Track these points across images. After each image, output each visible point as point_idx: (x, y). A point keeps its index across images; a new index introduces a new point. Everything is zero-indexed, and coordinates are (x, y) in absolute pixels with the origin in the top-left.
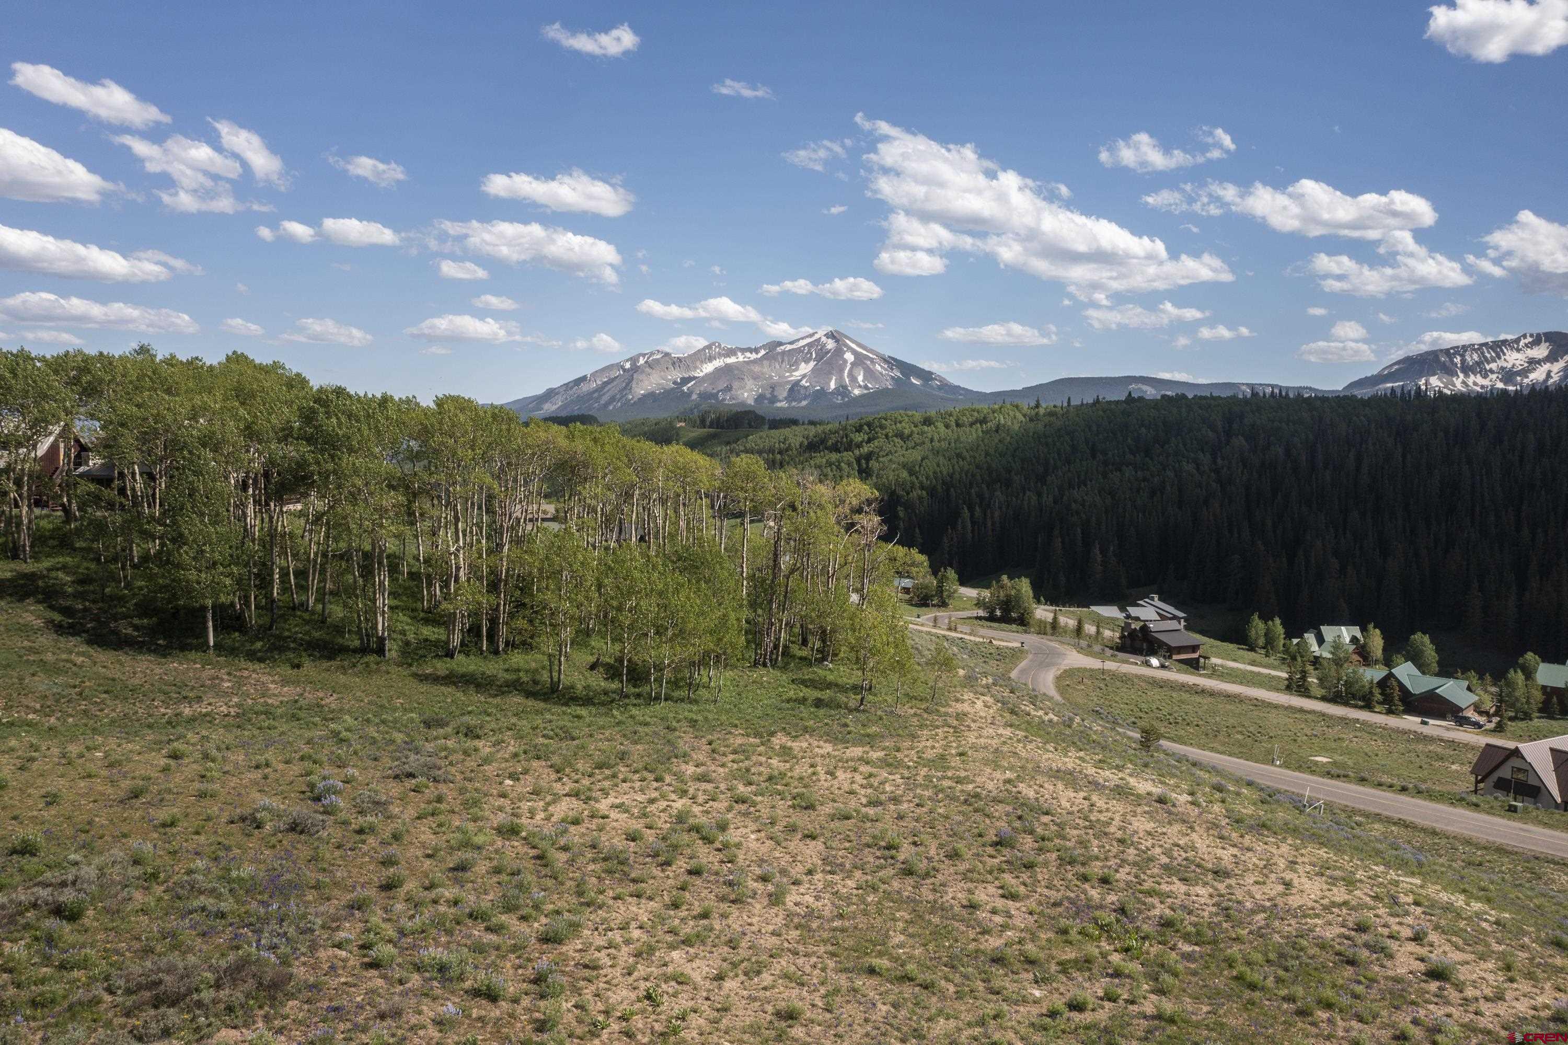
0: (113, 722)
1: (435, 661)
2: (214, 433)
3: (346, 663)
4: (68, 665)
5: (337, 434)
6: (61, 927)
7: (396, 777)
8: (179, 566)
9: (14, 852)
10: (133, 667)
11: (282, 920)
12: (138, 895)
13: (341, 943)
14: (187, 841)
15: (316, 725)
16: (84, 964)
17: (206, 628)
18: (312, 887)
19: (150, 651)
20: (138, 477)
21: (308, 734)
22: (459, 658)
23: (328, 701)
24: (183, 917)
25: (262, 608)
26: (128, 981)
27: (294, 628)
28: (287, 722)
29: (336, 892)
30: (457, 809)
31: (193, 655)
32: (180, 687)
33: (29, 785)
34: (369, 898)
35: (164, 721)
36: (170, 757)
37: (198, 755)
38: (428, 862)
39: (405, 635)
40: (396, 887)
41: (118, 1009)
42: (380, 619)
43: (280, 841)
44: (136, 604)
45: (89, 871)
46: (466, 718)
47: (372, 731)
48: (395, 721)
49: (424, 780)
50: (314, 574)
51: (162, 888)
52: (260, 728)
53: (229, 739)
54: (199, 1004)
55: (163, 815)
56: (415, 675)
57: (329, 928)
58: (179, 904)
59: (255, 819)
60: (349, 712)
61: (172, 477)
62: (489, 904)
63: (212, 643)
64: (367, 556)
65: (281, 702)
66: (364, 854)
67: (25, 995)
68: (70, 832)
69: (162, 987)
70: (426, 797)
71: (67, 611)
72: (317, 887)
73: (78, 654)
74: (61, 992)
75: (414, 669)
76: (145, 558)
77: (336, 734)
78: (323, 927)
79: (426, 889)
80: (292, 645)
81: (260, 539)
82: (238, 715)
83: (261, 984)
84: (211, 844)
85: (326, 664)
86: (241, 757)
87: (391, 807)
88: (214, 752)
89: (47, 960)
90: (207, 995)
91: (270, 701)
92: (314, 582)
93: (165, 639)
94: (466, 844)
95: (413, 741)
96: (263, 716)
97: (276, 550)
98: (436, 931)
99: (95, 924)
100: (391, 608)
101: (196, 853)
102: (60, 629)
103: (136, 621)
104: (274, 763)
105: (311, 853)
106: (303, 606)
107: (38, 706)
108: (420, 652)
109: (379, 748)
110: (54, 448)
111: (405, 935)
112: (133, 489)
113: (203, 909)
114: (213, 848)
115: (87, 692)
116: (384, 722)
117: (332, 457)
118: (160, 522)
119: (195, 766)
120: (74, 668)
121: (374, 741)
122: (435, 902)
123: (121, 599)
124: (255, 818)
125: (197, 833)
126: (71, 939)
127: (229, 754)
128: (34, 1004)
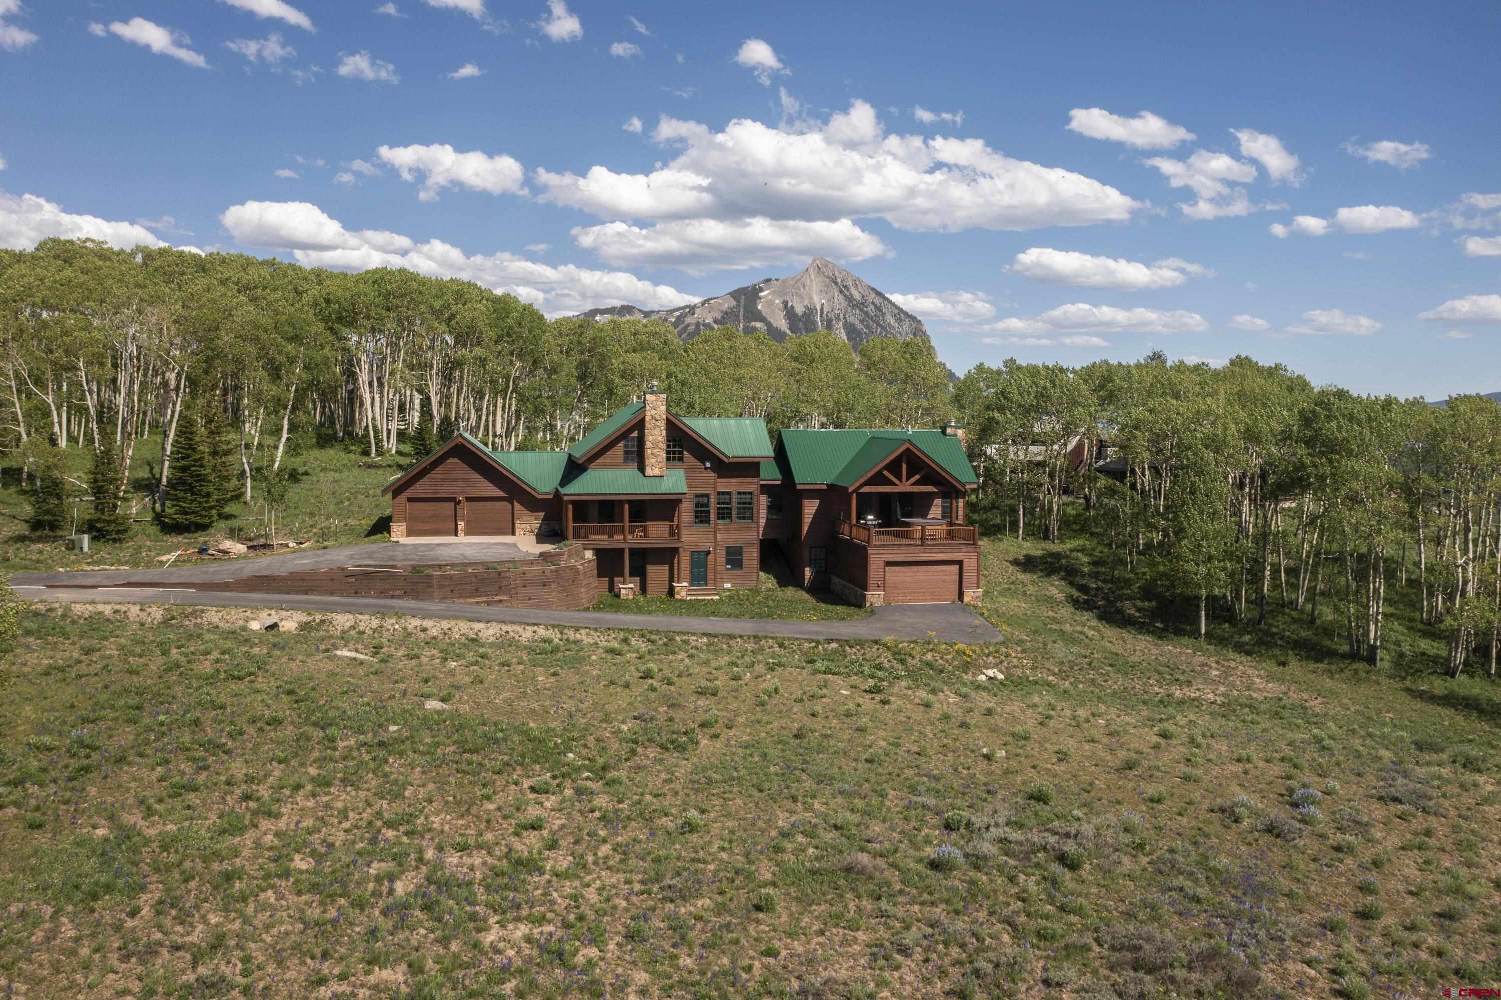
0: (1114, 693)
1: (1433, 678)
2: (1217, 436)
3: (1334, 667)
4: (1082, 637)
5: (1336, 438)
6: (1064, 875)
7: (1381, 798)
8: (1179, 557)
9: (1031, 797)
10: (1134, 646)
11: (1254, 922)
12: (1126, 860)
13: (1311, 961)
14: (1170, 819)
15: (1298, 727)
16: (1079, 911)
17: (1199, 617)
18: (1286, 895)
19: (1149, 632)
20: (1147, 472)
21: (1289, 735)
22: (1461, 678)
23: (1312, 703)
24: (1163, 892)
25: (1252, 602)
26: (1113, 938)
27: (1280, 624)
28: (1270, 719)
29: (1309, 906)
30: (1448, 849)
31: (1185, 640)
32: (1173, 670)
33: (1046, 740)
34: (1343, 922)
35: (1157, 699)
36: (1160, 735)
37: (1184, 738)
38: (1410, 900)
39: (1400, 646)
40: (1373, 918)
41: (1104, 961)
42: (1372, 627)
43: (1256, 840)
44: (1139, 588)
45: (1088, 829)
46: (1466, 748)
47: (1356, 743)
48: (1383, 737)
49: (1412, 809)
50: (1305, 572)
51: (1147, 859)
52: (1244, 721)
53: (1214, 727)
54: (1173, 980)
55: (1151, 790)
56: (1407, 690)
57: (1299, 941)
58: (1159, 878)
59: (1233, 813)
60: (1334, 719)
61: (1176, 476)
62: (1479, 966)
63: (1203, 631)
64: (1361, 558)
65: (1266, 698)
66: (1341, 874)
67: (1033, 924)
68: (1075, 789)
69: (1141, 953)
70: (1413, 827)
71: (1083, 589)
72: (1289, 895)
73: (1090, 628)
74: (1060, 931)
75: (1408, 683)
76: (1149, 546)
77: (1318, 740)
78: (1293, 939)
79: (1406, 928)
80: (1279, 642)
81: (1254, 536)
82: (1223, 704)
83: (1229, 979)
84: (1192, 828)
85: (1312, 666)
86: (1225, 748)
87: (1373, 830)
88: (1200, 739)
89: (1051, 900)
90: (1180, 973)
91: (1255, 695)
92: (1305, 582)
93: (1162, 622)
94: (1457, 891)
95: (1401, 762)
96: (1247, 710)
97: (1269, 547)
98: (1414, 978)
99: (1090, 878)
100: (1385, 615)
101: (1179, 834)
102: (1076, 603)
103: (1139, 603)
104: (1254, 758)
105: (1286, 859)
106: (1292, 604)
107: (1056, 670)
108: (1416, 666)
109: (1363, 764)
110: (1080, 446)
111: (1380, 973)
112: (1143, 484)
113: (1181, 889)
114: (1194, 832)
115: (1095, 663)
116: (1370, 735)
117: (1330, 461)
118: (1162, 516)
119: (1182, 749)
120: (1086, 641)
121: (1359, 756)
122: (1416, 946)
123: (1128, 582)
124: (1234, 811)
125: (1180, 814)
126: (1071, 886)
127: (1212, 742)
128: (1040, 935)
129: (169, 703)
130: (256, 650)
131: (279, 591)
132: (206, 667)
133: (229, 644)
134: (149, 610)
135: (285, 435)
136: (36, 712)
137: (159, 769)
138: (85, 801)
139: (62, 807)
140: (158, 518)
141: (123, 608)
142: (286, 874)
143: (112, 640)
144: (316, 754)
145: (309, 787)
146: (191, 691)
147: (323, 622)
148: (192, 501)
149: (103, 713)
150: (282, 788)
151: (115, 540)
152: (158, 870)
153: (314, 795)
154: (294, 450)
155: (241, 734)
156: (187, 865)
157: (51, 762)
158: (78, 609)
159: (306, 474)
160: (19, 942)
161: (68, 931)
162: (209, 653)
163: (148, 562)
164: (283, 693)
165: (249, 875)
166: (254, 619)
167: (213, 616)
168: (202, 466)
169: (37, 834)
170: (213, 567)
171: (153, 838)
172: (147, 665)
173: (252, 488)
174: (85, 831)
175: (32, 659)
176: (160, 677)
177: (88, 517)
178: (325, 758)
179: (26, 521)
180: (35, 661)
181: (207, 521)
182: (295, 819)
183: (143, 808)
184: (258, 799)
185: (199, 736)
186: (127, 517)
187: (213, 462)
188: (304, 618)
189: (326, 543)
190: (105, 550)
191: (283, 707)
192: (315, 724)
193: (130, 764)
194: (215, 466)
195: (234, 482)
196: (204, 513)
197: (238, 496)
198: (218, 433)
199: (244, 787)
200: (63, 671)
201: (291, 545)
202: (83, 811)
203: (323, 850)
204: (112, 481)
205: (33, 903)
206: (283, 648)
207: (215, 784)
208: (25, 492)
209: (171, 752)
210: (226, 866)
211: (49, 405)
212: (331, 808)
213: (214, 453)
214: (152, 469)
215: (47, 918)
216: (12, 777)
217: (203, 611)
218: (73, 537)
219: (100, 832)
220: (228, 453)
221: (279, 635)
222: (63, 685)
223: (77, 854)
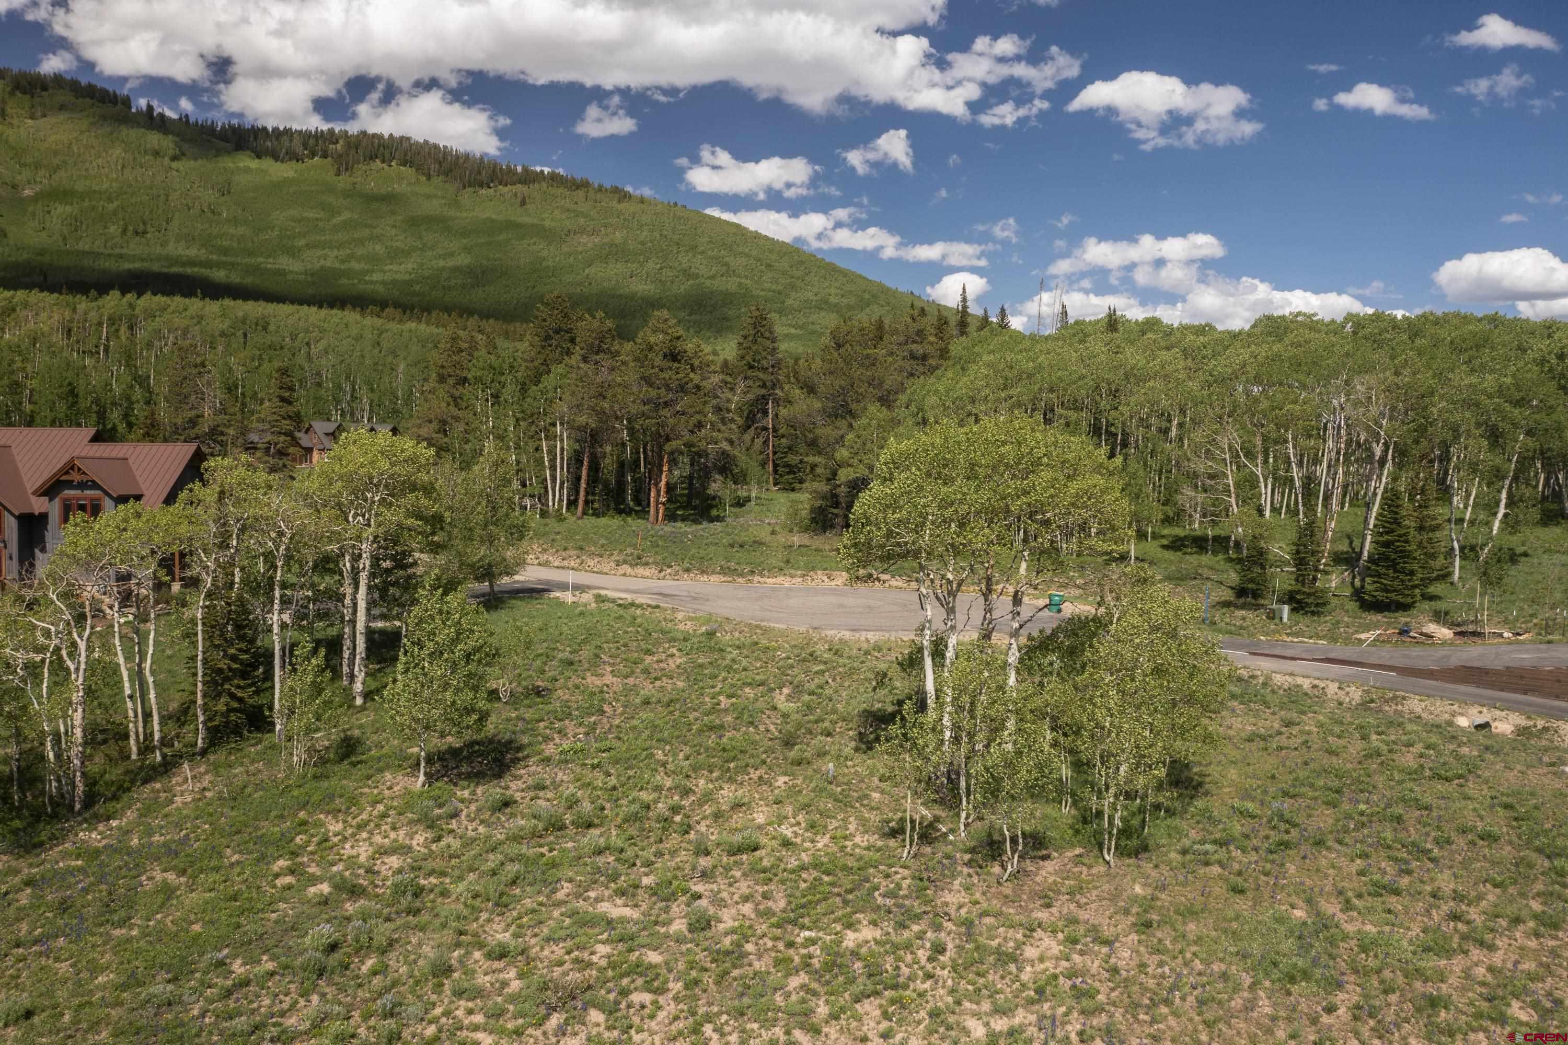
129: (1370, 793)
130: (1465, 750)
131: (1492, 686)
132: (1409, 759)
133: (1434, 739)
134: (1347, 689)
135: (1502, 511)
136: (1240, 776)
137: (1358, 861)
138: (1284, 878)
139: (1262, 878)
140: (1358, 594)
141: (1322, 684)
142: (1502, 1020)
143: (1311, 715)
144: (1539, 887)
145: (1531, 924)
146: (1392, 783)
147: (1546, 729)
148: (1394, 579)
149: (1303, 790)
150: (1497, 916)
151: (1313, 613)
152: (1356, 971)
153: (1537, 935)
154: (1513, 527)
155: (1449, 842)
156: (1387, 974)
157: (1253, 830)
158: (1278, 679)
159: (1525, 555)
160: (1220, 1003)
161: (1265, 1007)
162: (1412, 745)
163: (1346, 639)
164: (1500, 805)
165: (1456, 1007)
166: (1462, 714)
167: (1415, 704)
168: (1407, 542)
169: (1238, 899)
170: (1416, 651)
171: (1351, 935)
172: (1345, 747)
173: (1461, 568)
174: (1284, 908)
175: (1237, 723)
176: (1360, 763)
177: (1290, 588)
178: (1552, 894)
179: (1232, 588)
180: (1240, 726)
181: (1409, 600)
182: (1514, 957)
183: (1341, 899)
184: (1468, 923)
185: (1402, 835)
186: (1325, 591)
187: (1419, 538)
188: (1522, 721)
189: (1550, 637)
190: (1304, 622)
191: (1498, 823)
192: (1539, 850)
193: (1329, 849)
194: (1421, 543)
195: (1441, 561)
196: (1406, 592)
197: (1445, 576)
198: (1426, 507)
199: (1452, 904)
200: (1264, 739)
201: (1506, 635)
202: (1283, 887)
203: (1548, 1005)
204: (1313, 553)
205: (1234, 968)
206: (1497, 753)
207: (1419, 893)
208: (1231, 560)
209: (1370, 846)
210: (1430, 989)
211: (1257, 476)
212: (1559, 956)
213: (1421, 529)
214: (1351, 543)
215: (1246, 986)
216: (1218, 836)
217: (1404, 698)
218: (1274, 606)
219: (1298, 913)
220: (1437, 528)
221: (1491, 736)
222: (1265, 753)
223: (1275, 930)
